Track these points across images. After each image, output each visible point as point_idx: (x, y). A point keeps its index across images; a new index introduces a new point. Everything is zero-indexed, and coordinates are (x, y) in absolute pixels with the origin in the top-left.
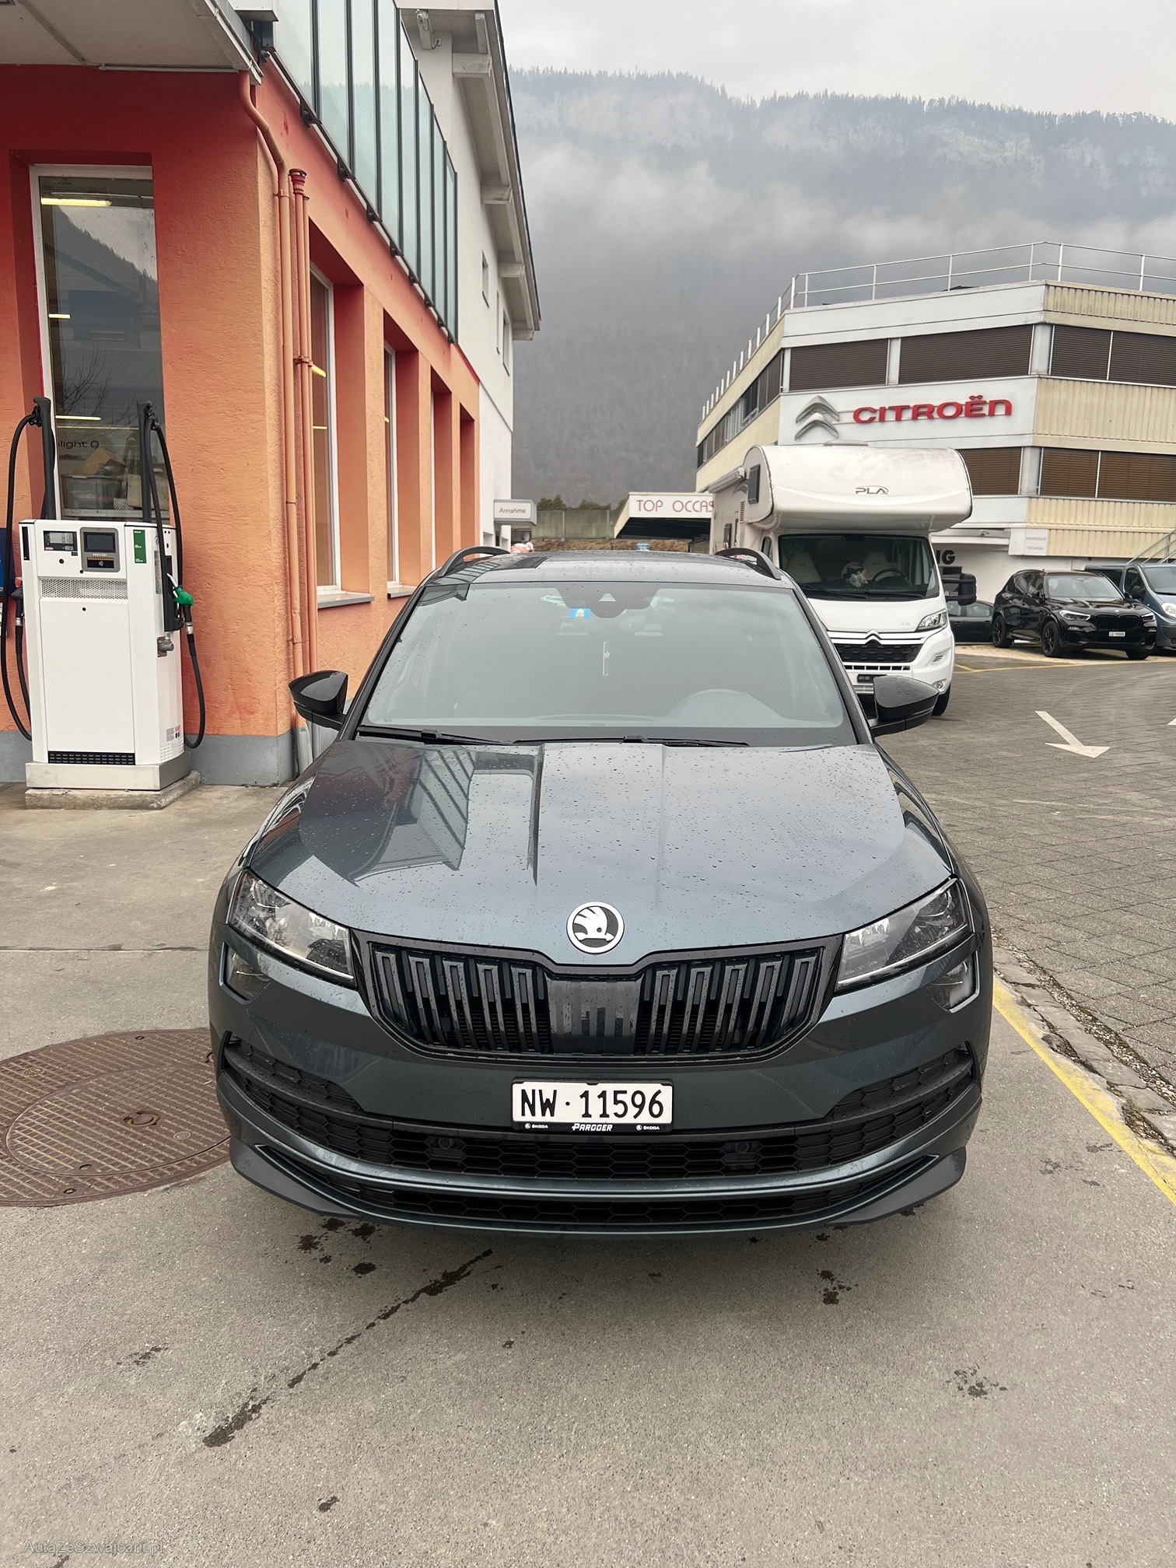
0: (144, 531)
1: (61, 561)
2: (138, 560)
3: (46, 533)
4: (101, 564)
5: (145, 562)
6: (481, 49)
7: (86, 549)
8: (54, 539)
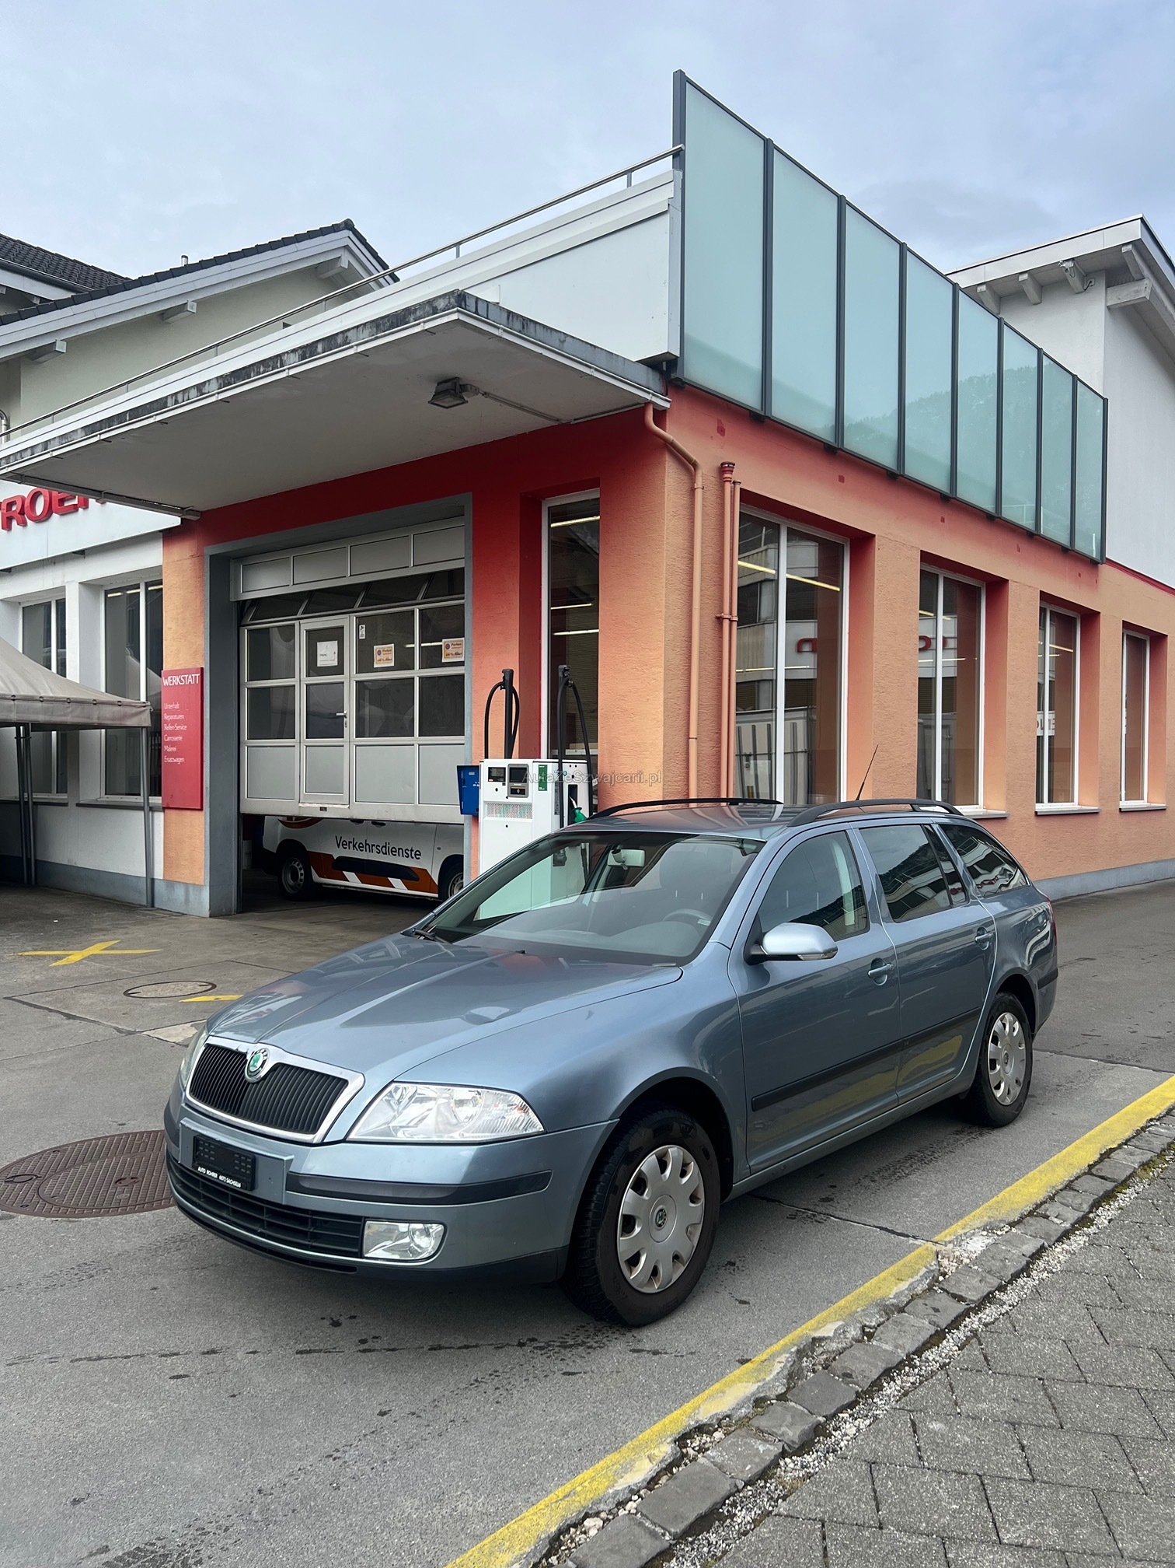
0: (546, 766)
1: (497, 790)
2: (541, 788)
3: (490, 768)
4: (518, 791)
5: (546, 790)
6: (1136, 276)
7: (511, 780)
8: (494, 774)
